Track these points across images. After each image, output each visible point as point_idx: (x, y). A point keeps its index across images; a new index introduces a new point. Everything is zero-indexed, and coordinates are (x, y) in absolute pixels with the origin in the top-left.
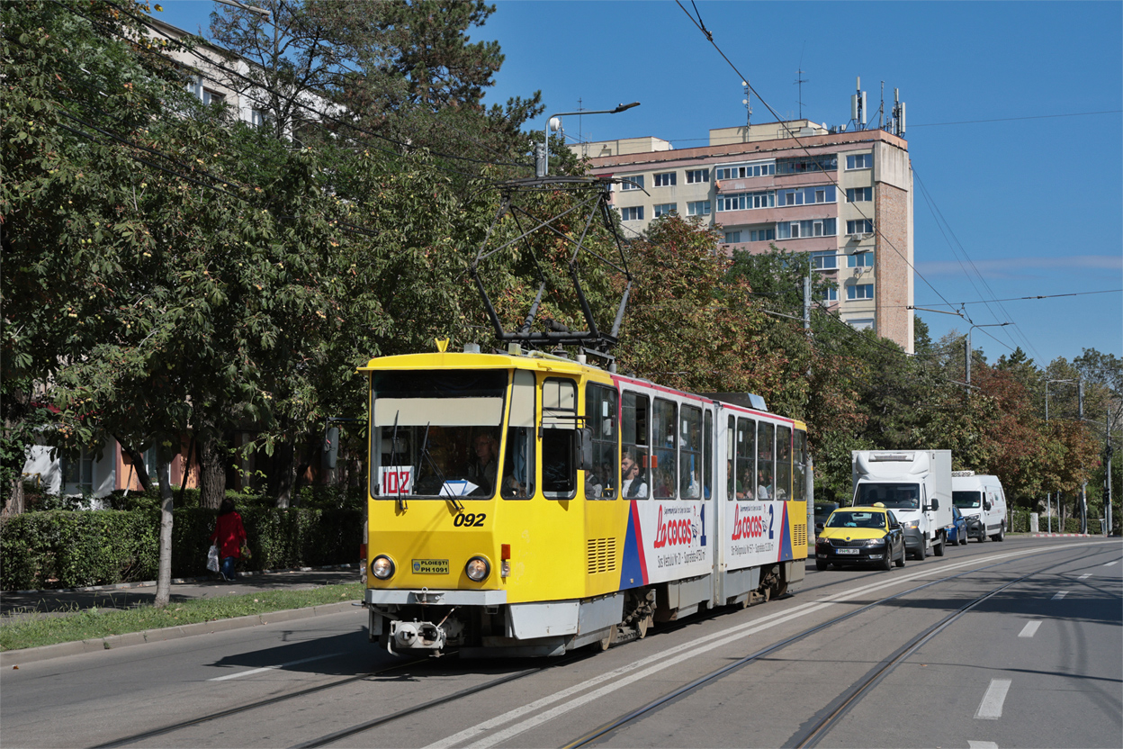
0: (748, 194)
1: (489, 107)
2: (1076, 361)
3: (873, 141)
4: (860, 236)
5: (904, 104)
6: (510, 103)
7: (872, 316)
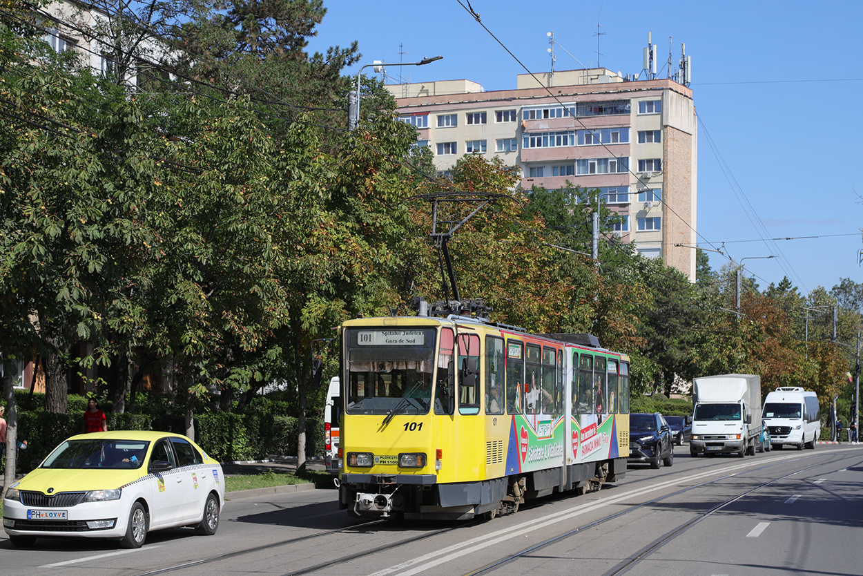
0: (551, 133)
1: (311, 55)
2: (834, 289)
3: (662, 89)
4: (650, 174)
5: (689, 57)
6: (329, 52)
7: (659, 246)
